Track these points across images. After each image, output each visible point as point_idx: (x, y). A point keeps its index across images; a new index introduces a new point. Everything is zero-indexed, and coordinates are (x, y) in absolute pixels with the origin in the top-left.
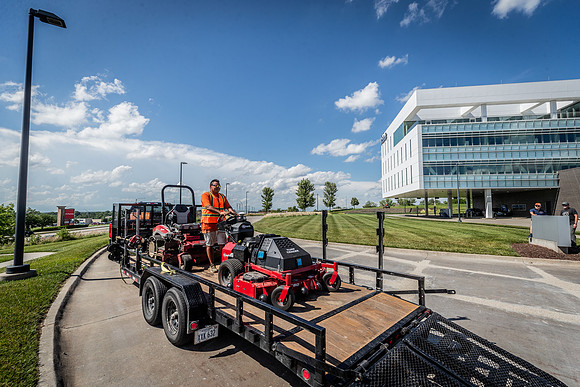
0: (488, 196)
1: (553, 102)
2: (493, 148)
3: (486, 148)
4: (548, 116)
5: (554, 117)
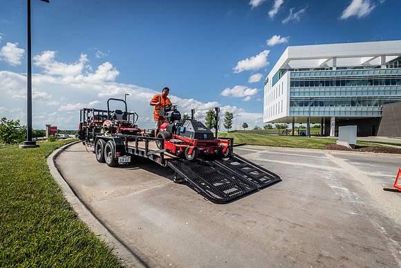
0: (333, 122)
1: (384, 56)
2: (338, 89)
4: (379, 67)
5: (384, 67)
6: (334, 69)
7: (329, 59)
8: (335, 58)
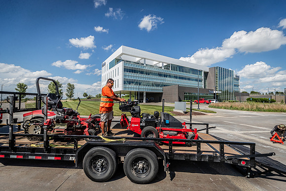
0: (145, 95)
1: (163, 63)
2: (147, 76)
3: (145, 76)
4: (161, 68)
5: (163, 68)
6: (145, 65)
7: (142, 58)
8: (145, 59)
